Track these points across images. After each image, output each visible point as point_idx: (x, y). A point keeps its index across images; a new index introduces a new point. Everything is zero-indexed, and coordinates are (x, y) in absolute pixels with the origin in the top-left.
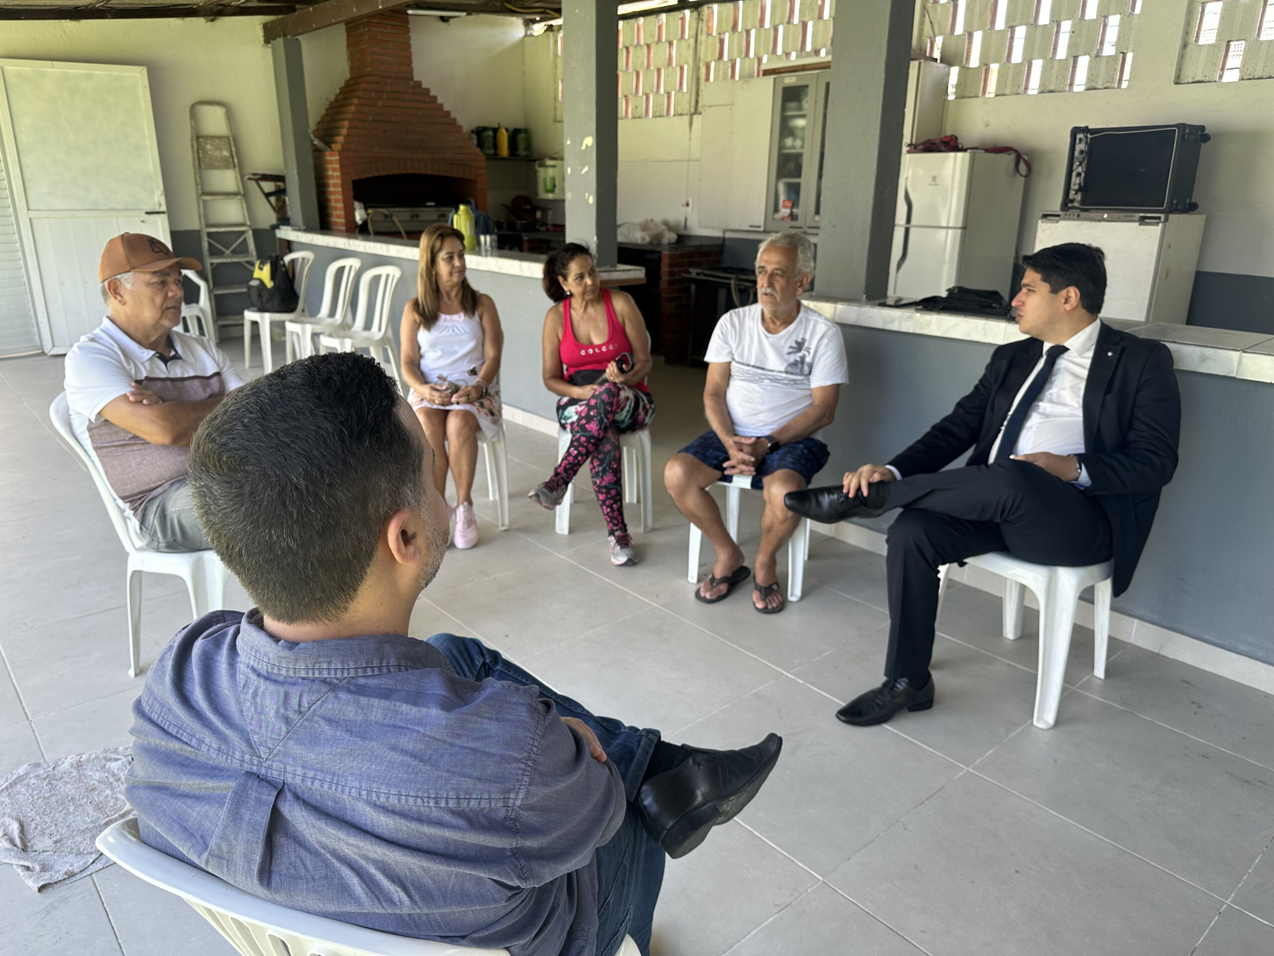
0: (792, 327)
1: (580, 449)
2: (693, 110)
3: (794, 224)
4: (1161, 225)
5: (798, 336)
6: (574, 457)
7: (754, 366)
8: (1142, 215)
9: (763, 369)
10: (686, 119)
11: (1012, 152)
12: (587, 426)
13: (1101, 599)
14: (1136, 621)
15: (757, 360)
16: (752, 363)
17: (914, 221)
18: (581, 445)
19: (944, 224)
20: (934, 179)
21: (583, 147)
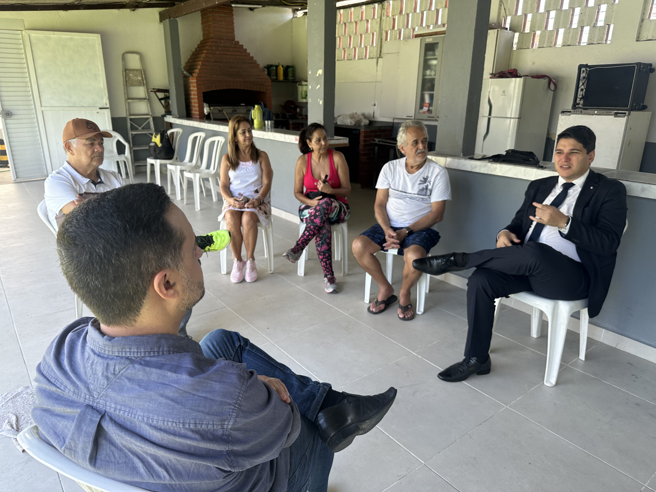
0: (421, 170)
1: (310, 232)
2: (378, 56)
3: (430, 115)
4: (626, 117)
5: (424, 175)
6: (307, 236)
7: (401, 191)
8: (616, 111)
9: (406, 193)
10: (375, 60)
11: (546, 78)
12: (314, 220)
13: (583, 318)
14: (604, 330)
15: (402, 188)
16: (400, 189)
17: (493, 114)
18: (311, 230)
19: (509, 116)
20: (504, 92)
21: (317, 75)
